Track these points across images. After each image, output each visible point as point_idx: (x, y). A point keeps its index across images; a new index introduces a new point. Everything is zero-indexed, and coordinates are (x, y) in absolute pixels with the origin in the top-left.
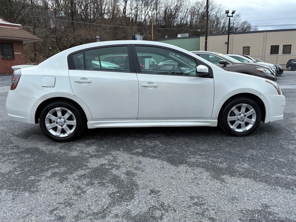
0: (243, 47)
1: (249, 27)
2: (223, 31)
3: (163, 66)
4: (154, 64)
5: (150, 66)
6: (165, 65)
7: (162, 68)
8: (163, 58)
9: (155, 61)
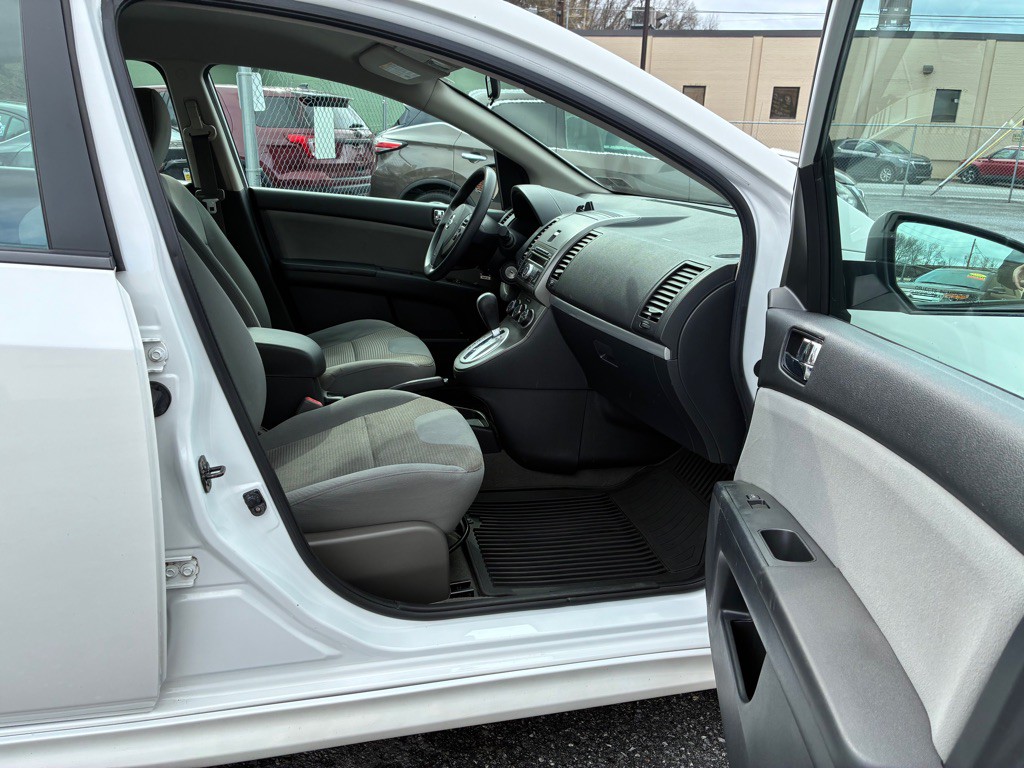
0: (684, 87)
1: (690, 18)
2: (608, 24)
3: (400, 148)
4: (359, 136)
5: (339, 145)
6: (406, 144)
7: (394, 160)
8: (398, 108)
9: (363, 123)
